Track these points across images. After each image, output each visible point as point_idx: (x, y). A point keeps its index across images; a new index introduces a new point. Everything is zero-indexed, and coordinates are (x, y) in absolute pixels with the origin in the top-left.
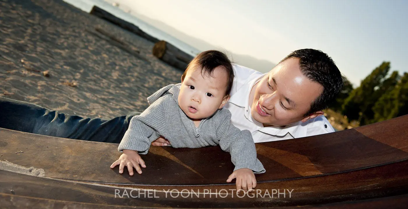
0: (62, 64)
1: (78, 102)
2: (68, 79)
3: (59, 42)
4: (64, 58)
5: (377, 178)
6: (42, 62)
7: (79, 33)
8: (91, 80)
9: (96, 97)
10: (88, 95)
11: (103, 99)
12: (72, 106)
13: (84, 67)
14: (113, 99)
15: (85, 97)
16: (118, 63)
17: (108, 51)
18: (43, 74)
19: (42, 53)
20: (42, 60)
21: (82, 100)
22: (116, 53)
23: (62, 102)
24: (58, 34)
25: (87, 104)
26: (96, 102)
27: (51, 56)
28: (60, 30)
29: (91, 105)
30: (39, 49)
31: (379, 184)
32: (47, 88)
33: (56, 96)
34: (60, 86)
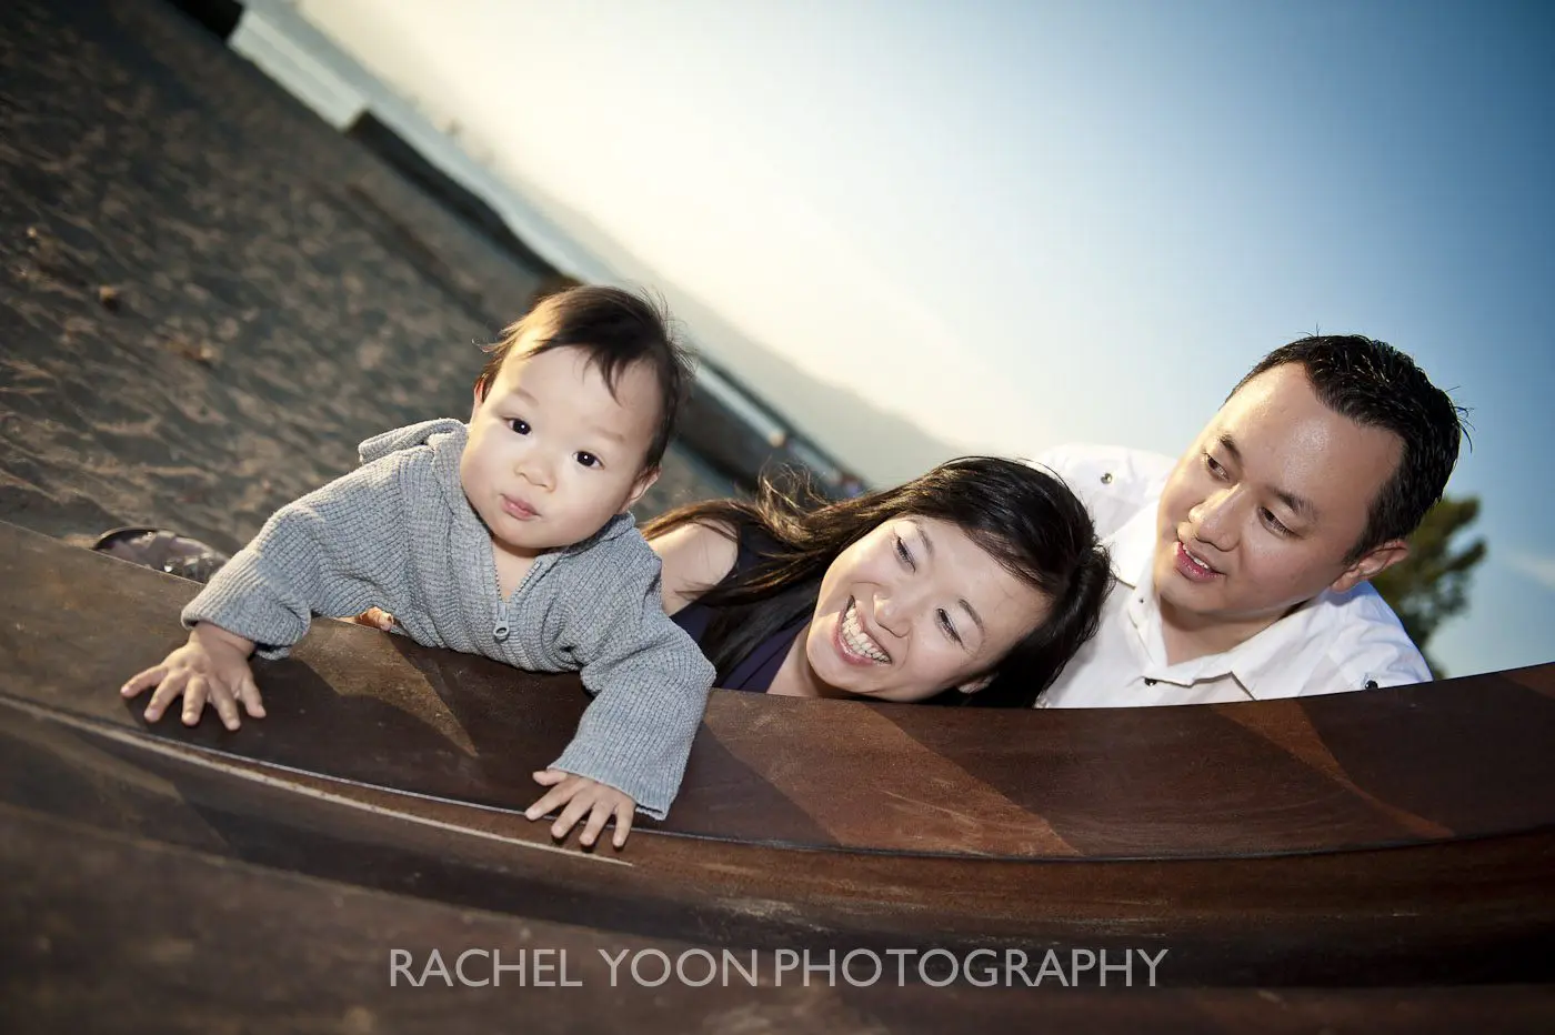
0: (181, 273)
1: (200, 419)
2: (187, 330)
3: (197, 198)
4: (195, 257)
5: (1158, 902)
6: (105, 253)
7: (286, 189)
8: (274, 354)
9: (275, 415)
10: (247, 402)
11: (299, 429)
12: (174, 428)
13: (263, 303)
14: (333, 435)
15: (232, 409)
16: (395, 316)
17: (373, 270)
18: (96, 296)
19: (118, 223)
20: (110, 247)
21: (217, 417)
22: (399, 284)
23: (136, 406)
24: (203, 174)
25: (231, 432)
26: (272, 433)
27: (150, 240)
28: (215, 159)
29: (246, 440)
30: (111, 207)
31: (1161, 920)
32: (96, 348)
33: (123, 382)
34: (151, 350)
